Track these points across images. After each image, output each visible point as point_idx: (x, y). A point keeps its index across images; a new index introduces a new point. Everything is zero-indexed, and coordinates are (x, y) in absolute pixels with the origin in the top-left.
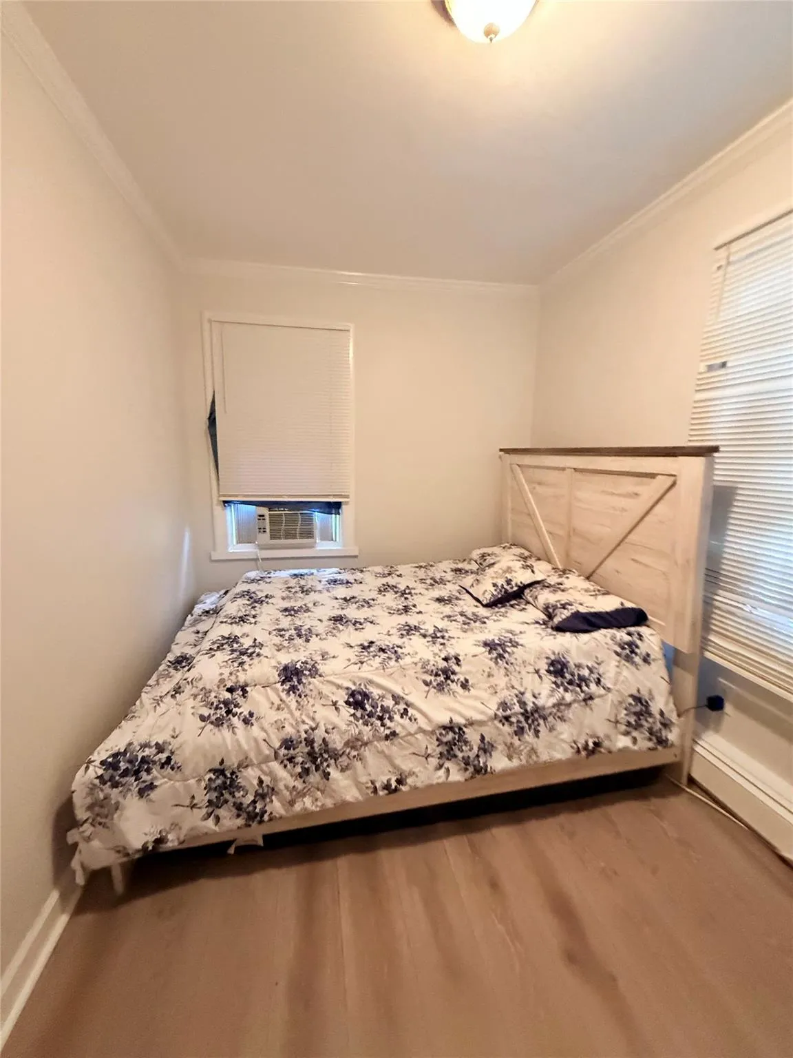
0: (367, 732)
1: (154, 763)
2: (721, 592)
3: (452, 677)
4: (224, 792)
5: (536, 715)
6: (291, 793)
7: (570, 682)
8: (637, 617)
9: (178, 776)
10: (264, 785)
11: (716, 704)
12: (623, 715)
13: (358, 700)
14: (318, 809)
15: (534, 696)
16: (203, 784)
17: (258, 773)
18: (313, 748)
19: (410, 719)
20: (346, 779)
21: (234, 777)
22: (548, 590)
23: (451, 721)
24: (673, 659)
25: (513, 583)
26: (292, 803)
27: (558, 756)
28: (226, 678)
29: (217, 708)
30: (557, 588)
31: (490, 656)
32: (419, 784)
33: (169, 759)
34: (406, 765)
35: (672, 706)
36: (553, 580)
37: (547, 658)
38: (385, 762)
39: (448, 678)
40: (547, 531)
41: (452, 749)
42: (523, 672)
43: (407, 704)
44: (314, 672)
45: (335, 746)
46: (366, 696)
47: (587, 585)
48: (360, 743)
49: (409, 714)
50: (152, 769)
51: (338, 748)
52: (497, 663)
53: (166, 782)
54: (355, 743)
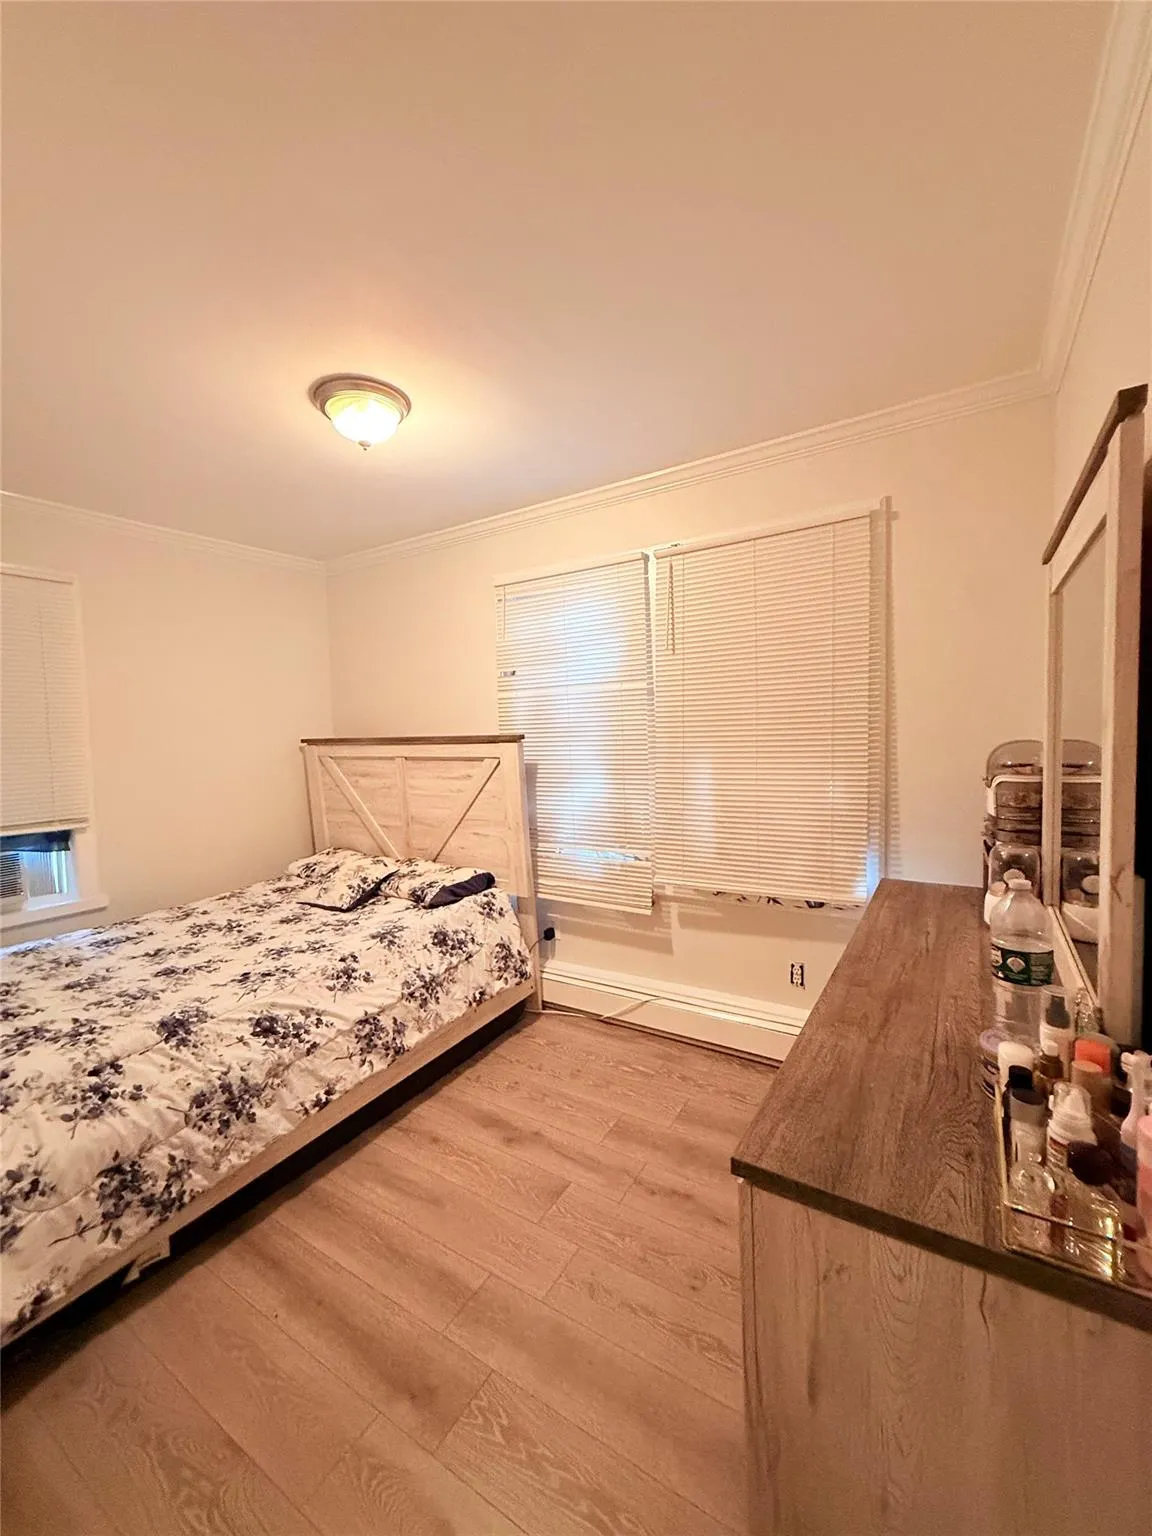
0: (286, 1054)
1: (12, 1198)
2: (540, 844)
3: (353, 975)
4: (123, 1193)
5: (434, 984)
6: (213, 1155)
7: (453, 948)
8: (487, 881)
9: (54, 1200)
10: (177, 1161)
11: (549, 934)
12: (494, 963)
13: (266, 1028)
14: (247, 1161)
15: (429, 968)
16: (93, 1196)
17: (167, 1150)
18: (231, 1093)
19: (327, 1025)
20: (273, 1113)
21: (136, 1167)
22: (406, 879)
23: (366, 1013)
24: (519, 906)
25: (369, 880)
26: (216, 1166)
27: (457, 1014)
28: (82, 1061)
29: (84, 1099)
30: (413, 875)
31: (384, 944)
32: (349, 1086)
33: (35, 1184)
34: (330, 1074)
35: (524, 945)
36: (404, 869)
37: (431, 933)
38: (311, 1079)
39: (349, 977)
40: (380, 825)
41: (372, 1040)
42: (415, 951)
43: (317, 1014)
44: (202, 1016)
45: (255, 1081)
46: (273, 1020)
47: (437, 866)
48: (281, 1068)
49: (324, 1022)
50: (10, 1208)
51: (260, 1082)
52: (390, 950)
53: (35, 1218)
54: (277, 1071)
